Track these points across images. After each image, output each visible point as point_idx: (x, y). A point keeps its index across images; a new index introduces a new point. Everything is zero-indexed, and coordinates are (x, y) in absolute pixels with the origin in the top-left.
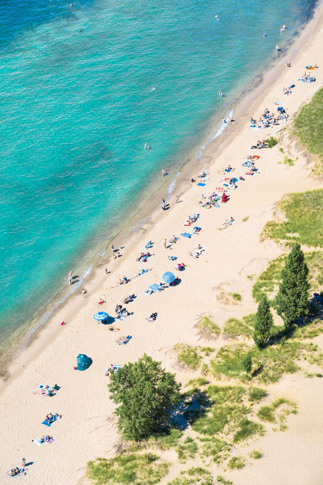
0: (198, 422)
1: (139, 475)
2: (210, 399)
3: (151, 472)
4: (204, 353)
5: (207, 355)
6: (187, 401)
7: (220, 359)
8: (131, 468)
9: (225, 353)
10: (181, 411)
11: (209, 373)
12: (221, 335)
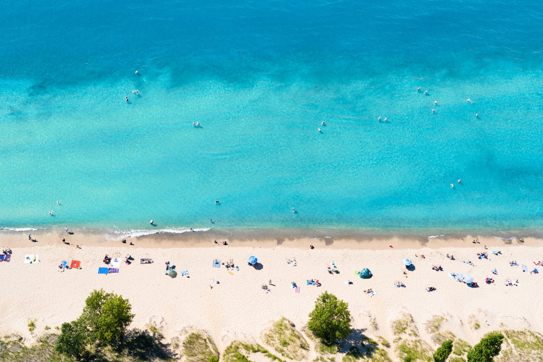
0: (350, 357)
1: (289, 347)
2: (374, 354)
3: (295, 352)
4: (410, 332)
5: (410, 335)
6: (364, 343)
7: (411, 343)
8: (292, 341)
9: (418, 344)
10: (355, 343)
11: (397, 344)
12: (434, 334)
